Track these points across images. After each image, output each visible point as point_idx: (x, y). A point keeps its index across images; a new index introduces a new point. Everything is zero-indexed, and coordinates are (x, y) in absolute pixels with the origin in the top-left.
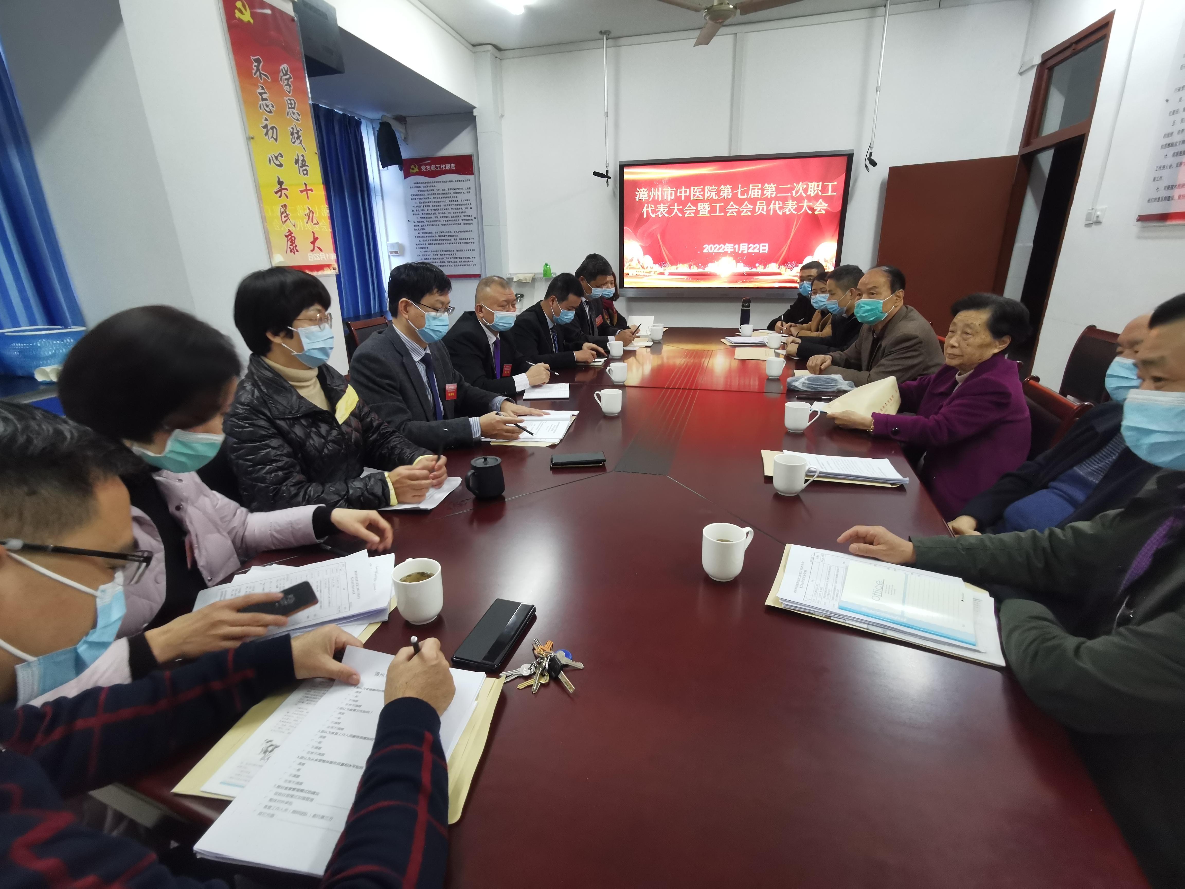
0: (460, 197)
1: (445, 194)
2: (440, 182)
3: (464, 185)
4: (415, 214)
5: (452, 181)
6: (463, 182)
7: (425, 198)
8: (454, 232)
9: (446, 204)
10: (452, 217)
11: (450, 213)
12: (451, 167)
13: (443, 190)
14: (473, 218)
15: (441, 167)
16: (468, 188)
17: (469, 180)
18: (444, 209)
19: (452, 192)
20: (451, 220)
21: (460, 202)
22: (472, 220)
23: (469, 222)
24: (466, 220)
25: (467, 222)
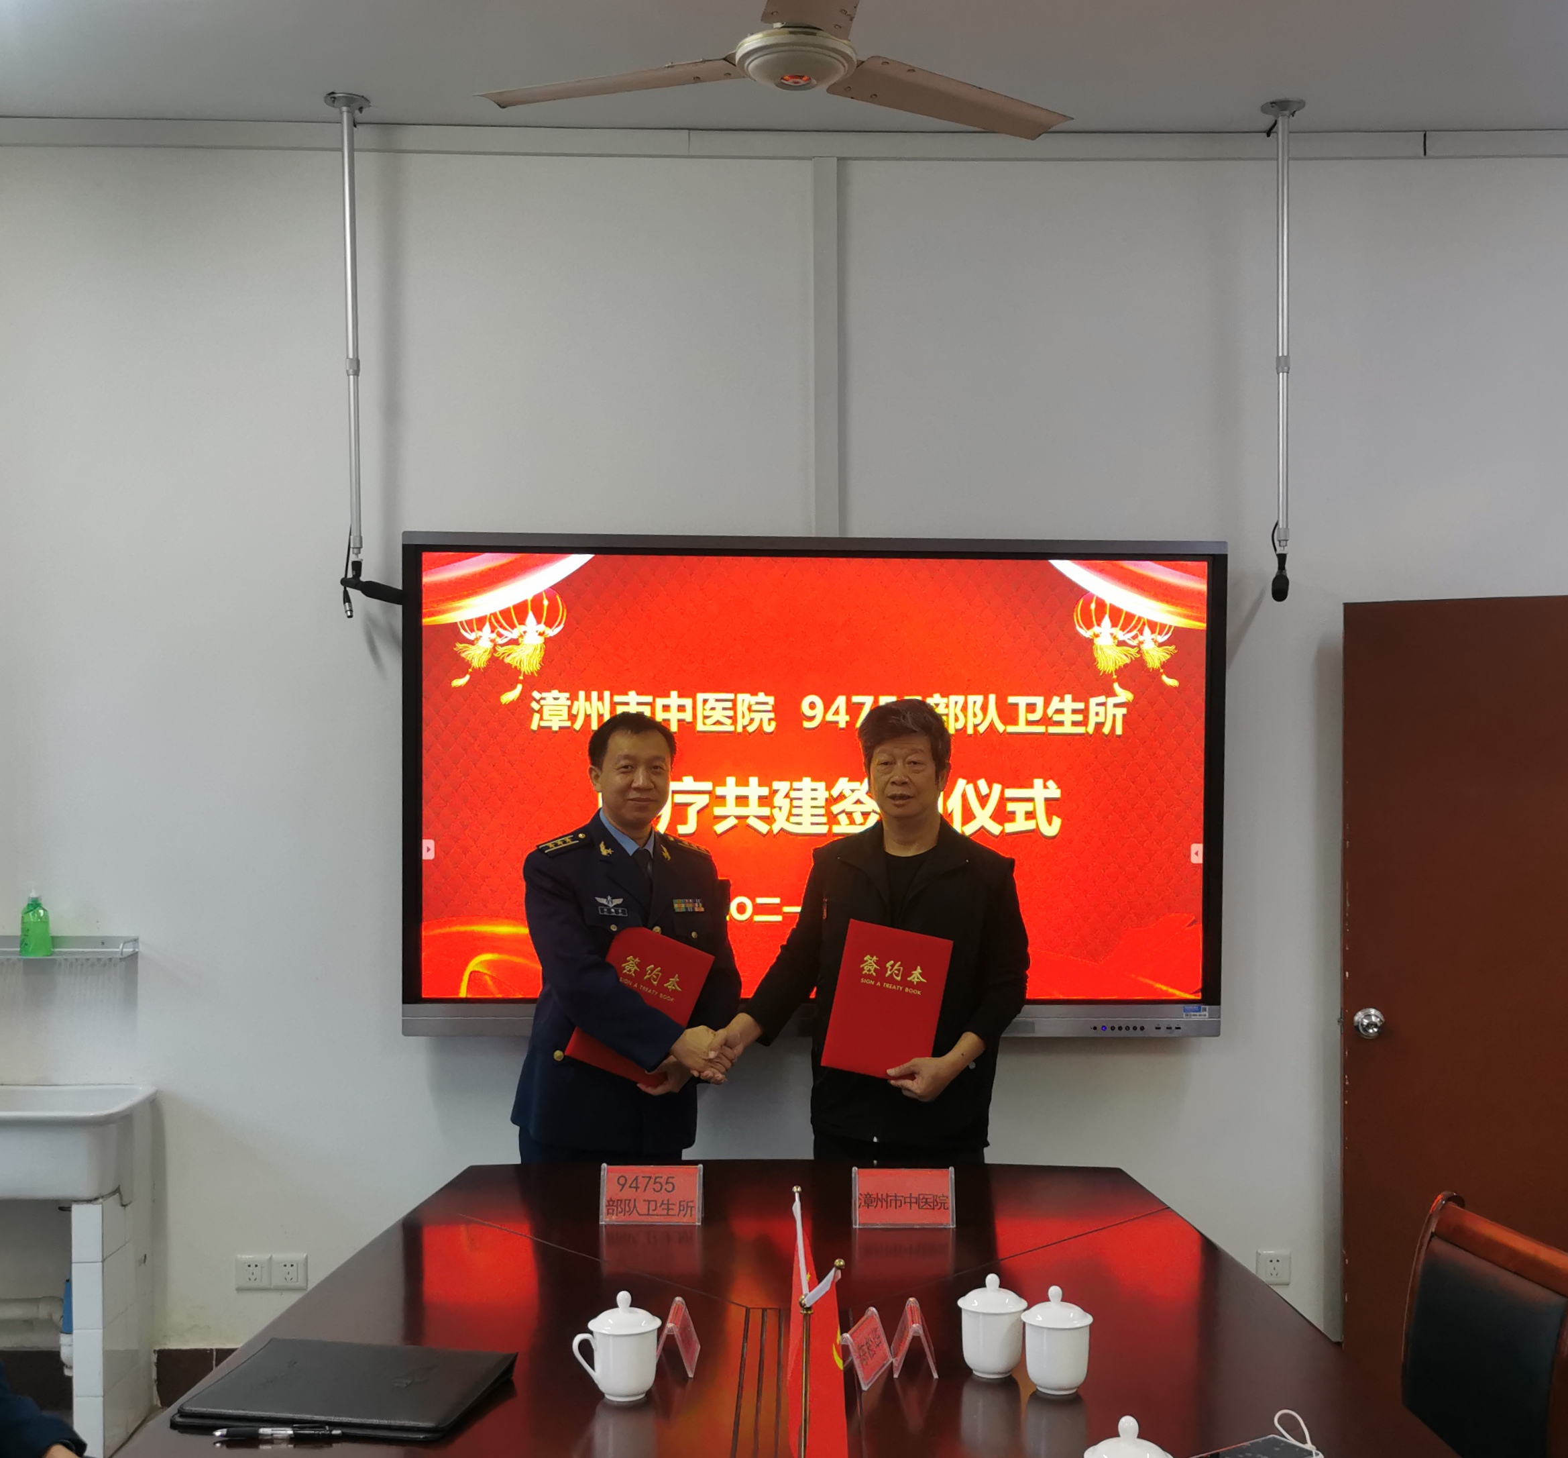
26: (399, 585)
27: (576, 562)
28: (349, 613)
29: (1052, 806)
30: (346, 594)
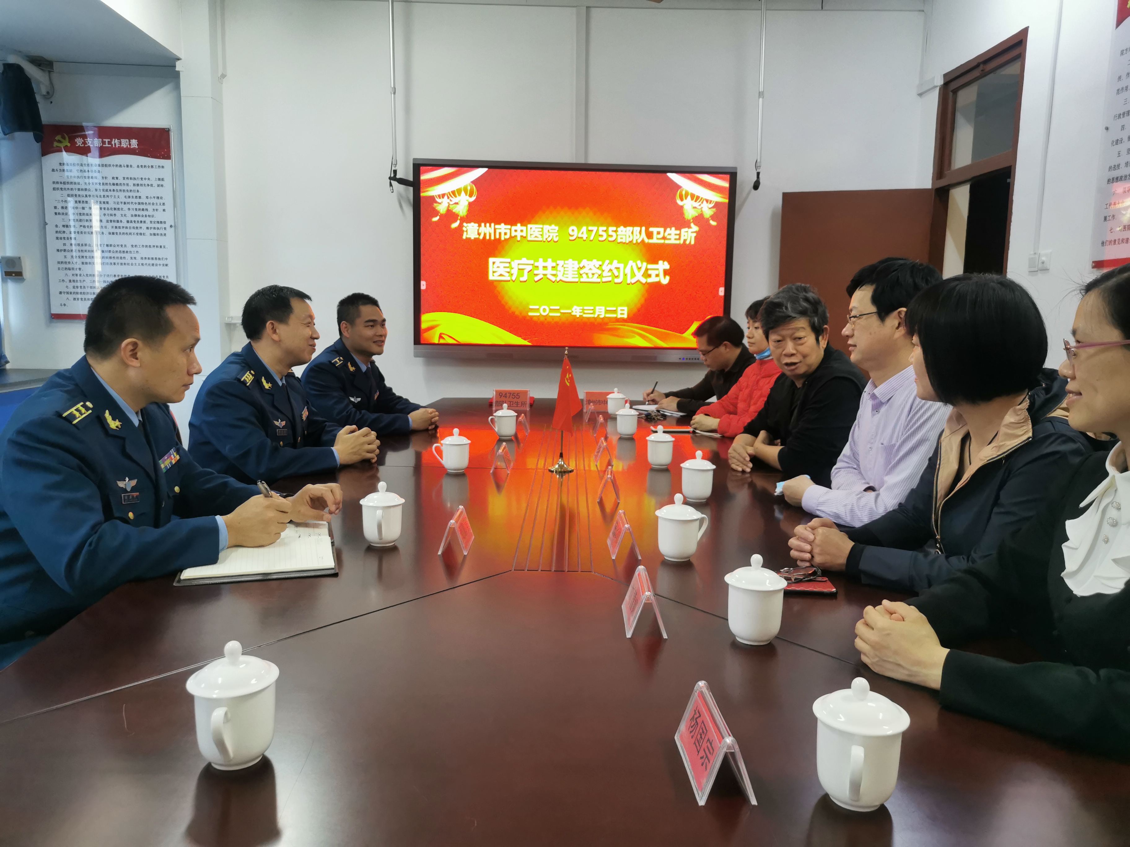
0: (144, 192)
1: (117, 184)
2: (110, 165)
3: (153, 174)
4: (59, 214)
5: (131, 166)
6: (150, 169)
7: (79, 189)
8: (132, 246)
9: (119, 200)
10: (128, 222)
11: (125, 215)
12: (130, 145)
13: (113, 178)
14: (167, 226)
15: (113, 143)
16: (159, 179)
17: (163, 167)
18: (115, 209)
19: (131, 182)
20: (126, 228)
21: (143, 200)
22: (165, 228)
23: (159, 232)
24: (154, 228)
25: (156, 231)
26: (411, 179)
27: (482, 171)
28: (392, 191)
29: (666, 272)
30: (390, 183)
